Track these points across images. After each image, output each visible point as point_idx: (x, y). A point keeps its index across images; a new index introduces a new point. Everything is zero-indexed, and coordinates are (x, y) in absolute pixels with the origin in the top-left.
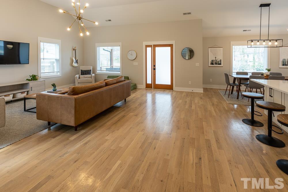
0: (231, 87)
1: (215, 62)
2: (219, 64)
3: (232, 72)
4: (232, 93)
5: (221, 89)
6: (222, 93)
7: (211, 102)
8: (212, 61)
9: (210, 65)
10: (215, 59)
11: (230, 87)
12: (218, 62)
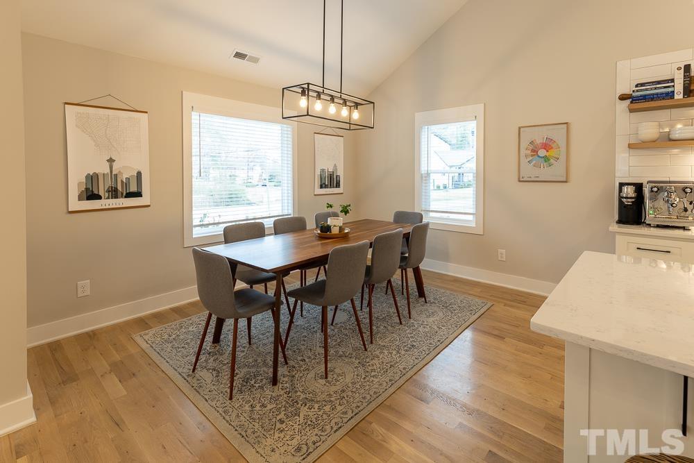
1: (109, 183)
3: (191, 227)
9: (75, 204)
10: (107, 171)
12: (126, 184)
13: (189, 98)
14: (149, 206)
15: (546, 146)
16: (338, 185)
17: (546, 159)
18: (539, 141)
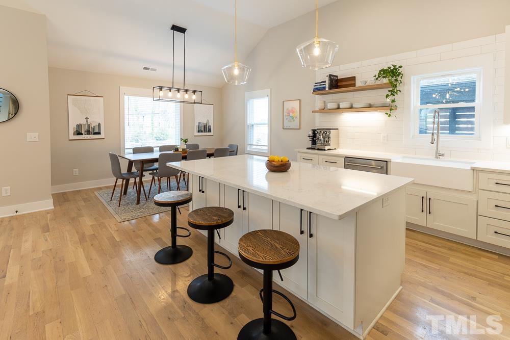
0: (125, 180)
1: (86, 128)
2: (95, 133)
3: (124, 149)
4: (125, 193)
5: (100, 189)
6: (104, 197)
7: (77, 232)
8: (79, 126)
9: (72, 137)
10: (85, 123)
11: (123, 182)
12: (94, 129)
13: (123, 89)
14: (103, 139)
15: (293, 111)
16: (210, 131)
17: (292, 117)
18: (290, 108)
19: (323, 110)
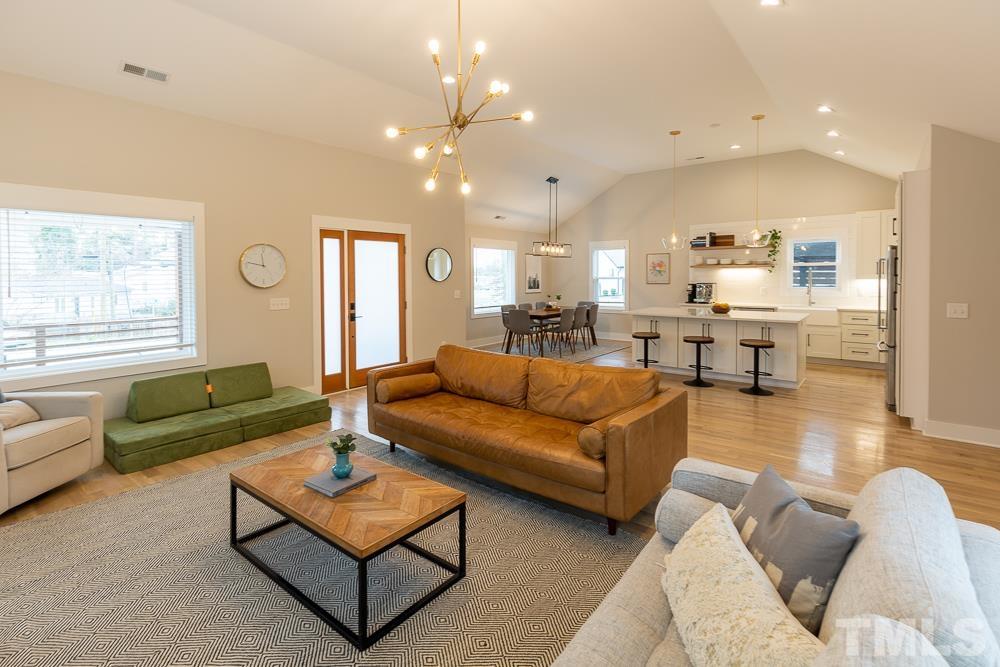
13: (474, 240)
15: (660, 265)
16: (538, 288)
17: (660, 272)
18: (656, 262)
19: (704, 265)
